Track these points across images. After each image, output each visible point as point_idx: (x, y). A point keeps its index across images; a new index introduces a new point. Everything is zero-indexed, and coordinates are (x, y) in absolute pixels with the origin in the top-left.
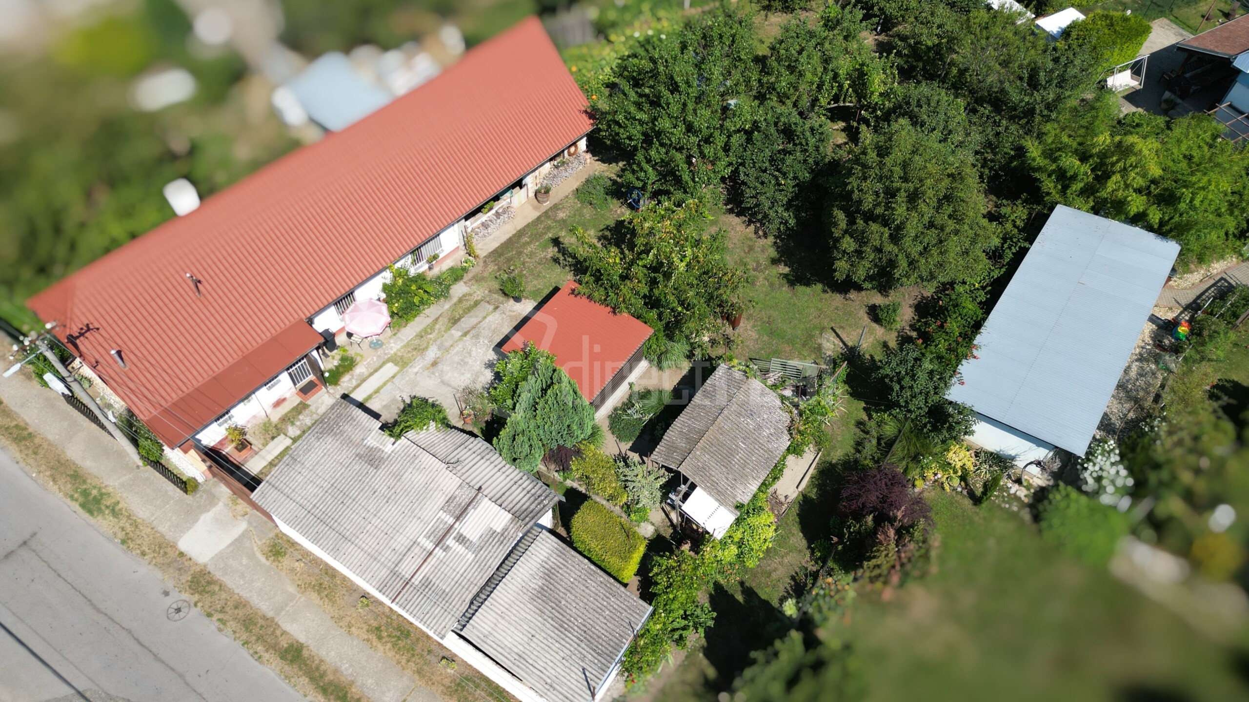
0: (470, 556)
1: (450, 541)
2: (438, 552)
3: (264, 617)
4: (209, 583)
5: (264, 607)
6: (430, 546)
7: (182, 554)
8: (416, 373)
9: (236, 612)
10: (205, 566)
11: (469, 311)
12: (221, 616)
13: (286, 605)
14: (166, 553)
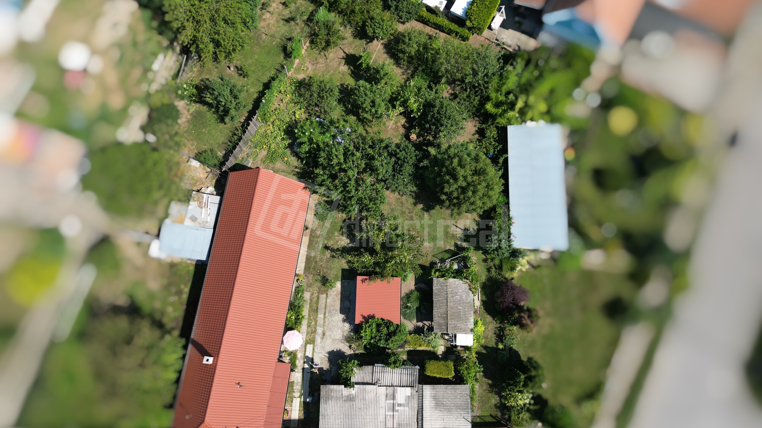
0: (407, 408)
1: (397, 408)
2: (395, 413)
6: (392, 413)
8: (321, 342)
11: (318, 303)
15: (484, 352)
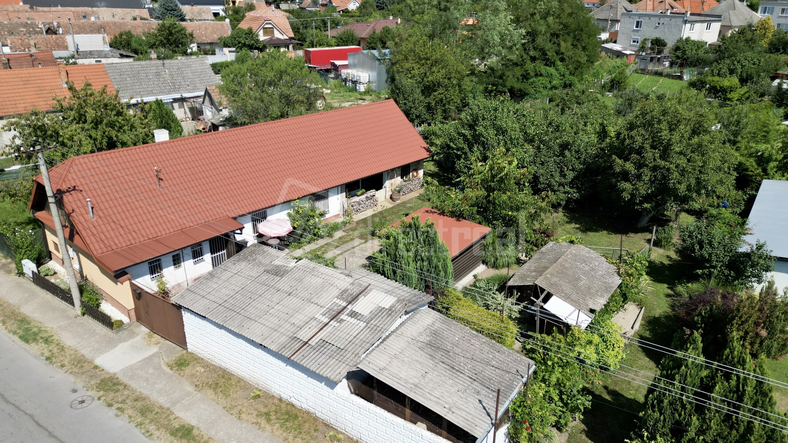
0: (362, 324)
1: (343, 317)
2: (333, 323)
3: (161, 407)
4: (115, 384)
5: (163, 401)
6: (326, 320)
7: (96, 367)
9: (135, 403)
10: (115, 374)
11: (347, 242)
12: (120, 405)
13: (183, 399)
14: (82, 367)
15: (608, 397)
